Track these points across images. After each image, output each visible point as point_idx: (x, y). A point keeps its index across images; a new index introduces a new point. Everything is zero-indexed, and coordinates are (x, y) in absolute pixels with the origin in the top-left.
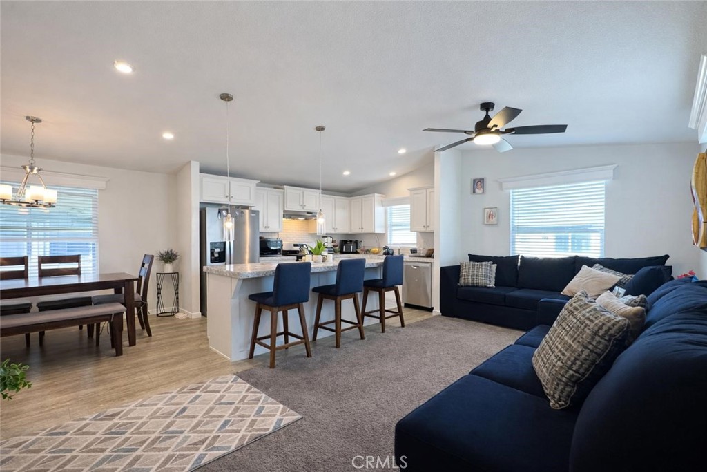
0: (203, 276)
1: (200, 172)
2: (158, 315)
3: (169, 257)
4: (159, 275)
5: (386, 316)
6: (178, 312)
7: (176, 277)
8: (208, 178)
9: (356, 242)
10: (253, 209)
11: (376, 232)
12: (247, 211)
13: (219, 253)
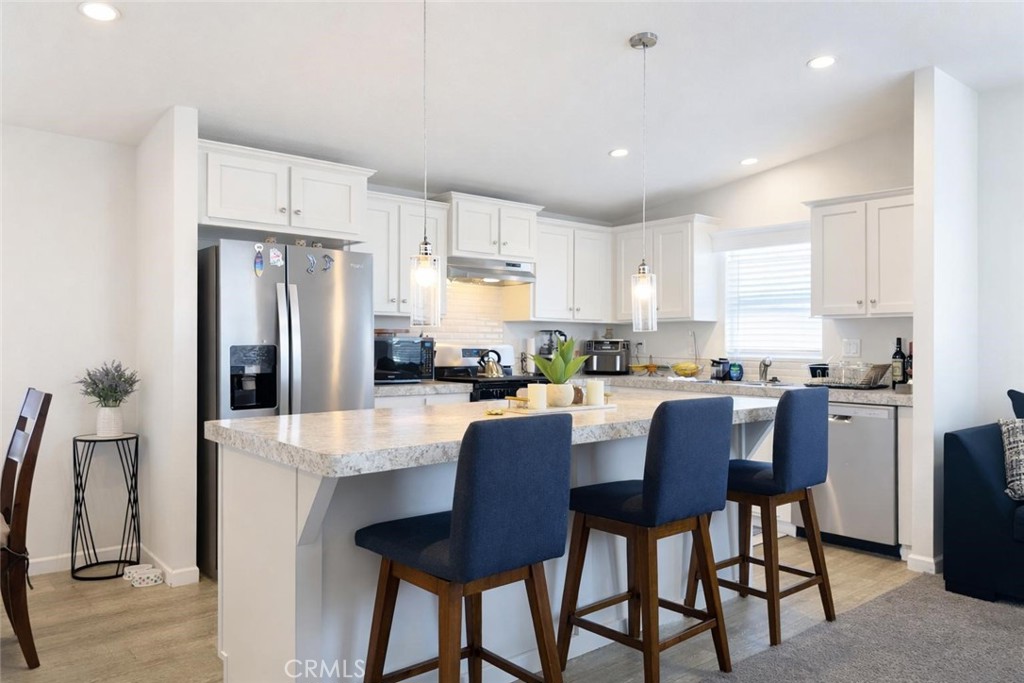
0: (206, 455)
1: (202, 135)
2: (74, 572)
3: (110, 388)
4: (80, 445)
5: (783, 586)
6: (137, 563)
7: (131, 451)
8: (226, 155)
9: (626, 346)
10: (354, 248)
11: (697, 318)
12: (337, 255)
13: (258, 378)
